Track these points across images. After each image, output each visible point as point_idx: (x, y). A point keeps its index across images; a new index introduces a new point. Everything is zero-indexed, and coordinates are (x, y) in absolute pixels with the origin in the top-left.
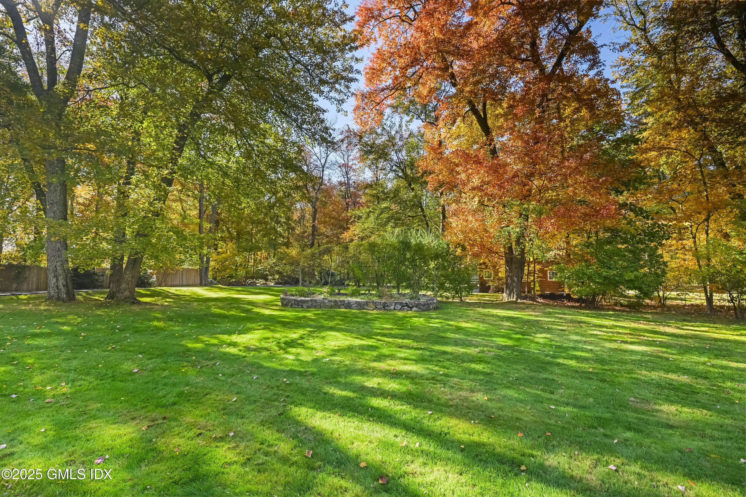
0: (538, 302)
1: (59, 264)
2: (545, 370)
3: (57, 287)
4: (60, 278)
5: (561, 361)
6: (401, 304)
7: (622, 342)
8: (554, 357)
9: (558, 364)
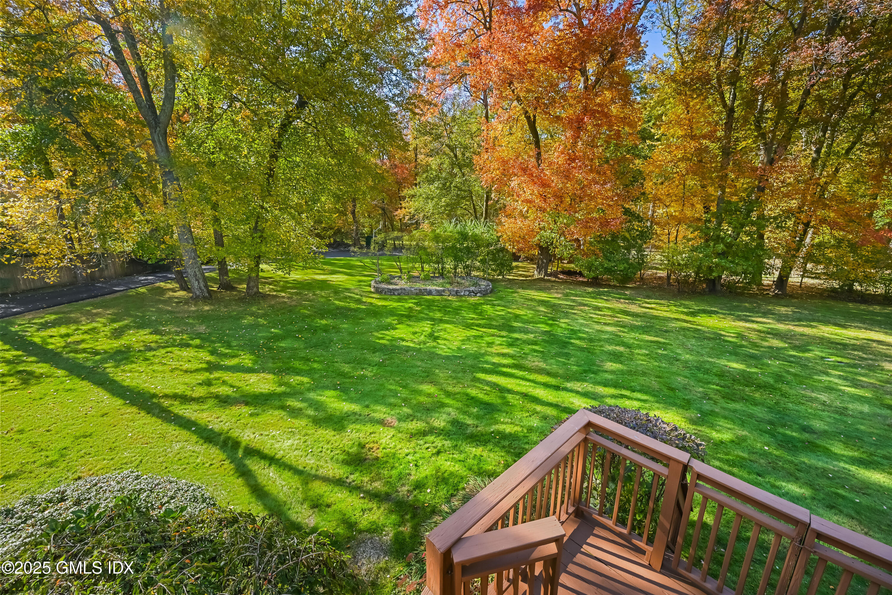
0: (559, 278)
1: (197, 270)
2: (566, 347)
3: (200, 288)
4: (201, 281)
5: (572, 341)
6: (469, 291)
7: (605, 324)
8: (570, 338)
9: (571, 343)
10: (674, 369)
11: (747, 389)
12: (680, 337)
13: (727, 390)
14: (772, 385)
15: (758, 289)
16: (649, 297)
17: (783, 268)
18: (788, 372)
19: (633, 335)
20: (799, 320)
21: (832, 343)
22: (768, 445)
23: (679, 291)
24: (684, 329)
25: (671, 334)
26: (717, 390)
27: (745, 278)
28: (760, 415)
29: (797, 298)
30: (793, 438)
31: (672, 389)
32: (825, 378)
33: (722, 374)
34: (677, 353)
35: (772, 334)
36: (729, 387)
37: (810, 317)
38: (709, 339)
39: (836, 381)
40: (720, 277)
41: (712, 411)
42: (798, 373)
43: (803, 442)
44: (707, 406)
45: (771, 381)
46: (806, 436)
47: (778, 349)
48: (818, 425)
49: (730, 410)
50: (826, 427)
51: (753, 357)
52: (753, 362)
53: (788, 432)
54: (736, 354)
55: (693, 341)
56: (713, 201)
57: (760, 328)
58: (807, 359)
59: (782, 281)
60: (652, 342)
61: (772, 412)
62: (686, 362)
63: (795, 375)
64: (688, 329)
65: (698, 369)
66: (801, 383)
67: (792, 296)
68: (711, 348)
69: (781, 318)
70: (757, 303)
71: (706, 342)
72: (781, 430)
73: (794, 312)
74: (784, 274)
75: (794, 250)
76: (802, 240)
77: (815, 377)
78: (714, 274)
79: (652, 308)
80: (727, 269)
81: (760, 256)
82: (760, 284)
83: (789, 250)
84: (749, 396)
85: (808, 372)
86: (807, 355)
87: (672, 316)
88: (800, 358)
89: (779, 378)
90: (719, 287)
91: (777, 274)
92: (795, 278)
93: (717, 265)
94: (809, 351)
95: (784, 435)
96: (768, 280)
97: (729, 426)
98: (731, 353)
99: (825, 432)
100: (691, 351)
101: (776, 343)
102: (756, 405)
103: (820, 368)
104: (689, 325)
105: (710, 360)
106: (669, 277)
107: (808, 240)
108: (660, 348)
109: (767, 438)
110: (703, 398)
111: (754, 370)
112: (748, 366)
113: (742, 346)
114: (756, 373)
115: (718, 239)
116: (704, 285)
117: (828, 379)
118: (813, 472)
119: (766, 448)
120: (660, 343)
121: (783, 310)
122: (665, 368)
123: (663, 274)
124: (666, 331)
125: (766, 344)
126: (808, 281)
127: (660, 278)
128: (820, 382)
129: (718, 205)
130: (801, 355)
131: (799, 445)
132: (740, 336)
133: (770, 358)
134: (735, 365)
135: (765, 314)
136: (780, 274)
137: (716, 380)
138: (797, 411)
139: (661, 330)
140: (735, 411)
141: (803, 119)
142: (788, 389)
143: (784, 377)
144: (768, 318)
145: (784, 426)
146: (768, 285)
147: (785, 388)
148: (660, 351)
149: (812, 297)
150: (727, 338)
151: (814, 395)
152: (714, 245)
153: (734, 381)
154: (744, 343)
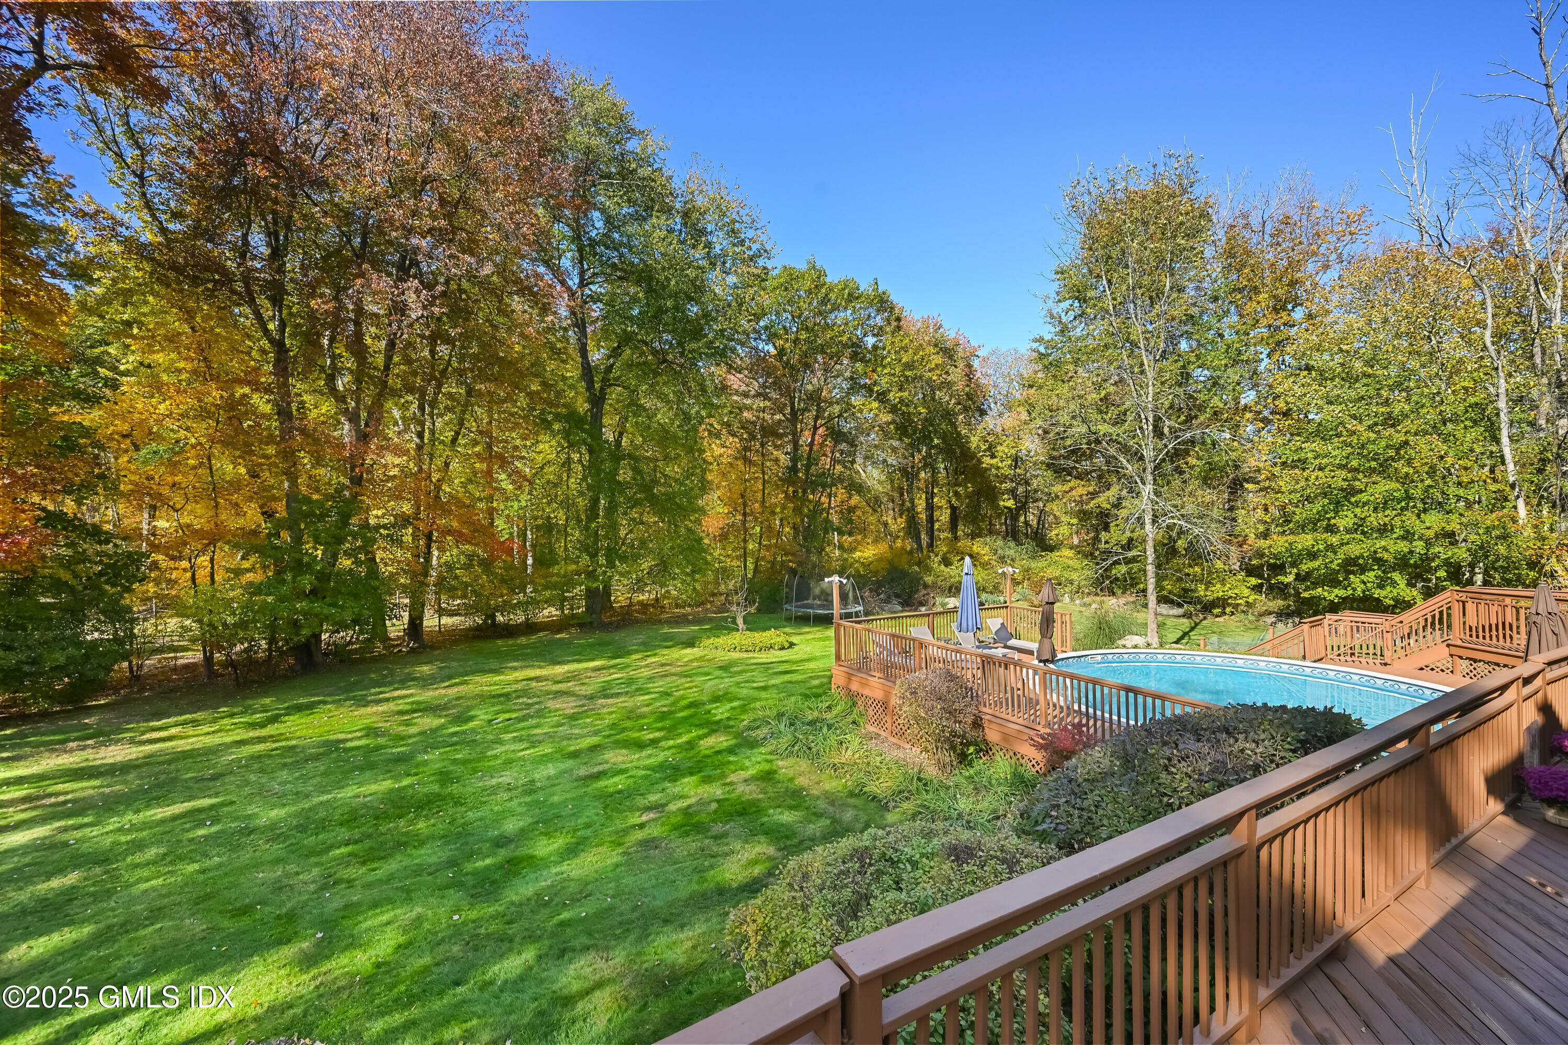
10: (246, 856)
11: (402, 822)
12: (253, 777)
13: (368, 844)
14: (438, 795)
15: (385, 648)
16: (158, 716)
17: (412, 607)
18: (455, 762)
19: (113, 823)
20: (450, 677)
21: (494, 697)
22: (457, 910)
23: (238, 684)
24: (257, 758)
25: (228, 779)
26: (350, 854)
27: (361, 632)
28: (433, 859)
29: (439, 648)
30: (487, 868)
31: (246, 910)
32: (499, 749)
33: (352, 818)
34: (249, 817)
35: (420, 711)
36: (370, 836)
37: (461, 670)
38: (316, 758)
39: (513, 747)
40: (317, 637)
41: (346, 907)
42: (468, 757)
43: (500, 867)
44: (334, 902)
45: (436, 788)
46: (503, 853)
47: (434, 731)
48: (511, 826)
49: (380, 882)
50: (521, 823)
51: (400, 759)
52: (402, 768)
53: (480, 864)
54: (371, 766)
55: (284, 775)
56: (279, 499)
57: (401, 707)
58: (473, 731)
59: (415, 627)
60: (174, 818)
61: (447, 843)
62: (273, 826)
63: (465, 762)
64: (268, 755)
65: (302, 829)
66: (475, 771)
67: (433, 647)
68: (325, 774)
69: (426, 682)
70: (387, 668)
71: (310, 765)
72: (469, 867)
73: (441, 668)
74: (415, 614)
75: (421, 574)
76: (428, 559)
77: (489, 753)
78: (304, 632)
79: (169, 739)
80: (327, 618)
81: (376, 589)
82: (386, 639)
83: (414, 575)
84: (408, 833)
85: (478, 749)
86: (471, 725)
87: (228, 739)
88: (464, 732)
89: (445, 777)
90: (319, 658)
91: (406, 615)
92: (430, 621)
93: (306, 614)
94: (471, 718)
95: (474, 873)
96: (396, 628)
97: (385, 918)
98: (361, 769)
99: (522, 830)
100: (280, 799)
101: (429, 722)
102: (422, 843)
103: (491, 737)
104: (270, 745)
105: (325, 797)
106: (208, 660)
107: (434, 562)
108: (201, 824)
109: (454, 896)
110: (324, 887)
111: (406, 782)
112: (397, 778)
113: (378, 748)
114: (411, 786)
115: (300, 567)
116: (292, 661)
117: (503, 748)
118: (526, 910)
119: (456, 917)
120: (200, 810)
121: (426, 669)
122: (220, 865)
123: (194, 656)
124: (214, 778)
125: (413, 730)
126: (446, 620)
127: (187, 667)
128: (496, 757)
129: (288, 506)
130: (464, 728)
131: (497, 876)
132: (371, 732)
133: (426, 752)
134: (374, 788)
135: (404, 682)
136: (410, 615)
137: (344, 833)
138: (481, 819)
139: (203, 779)
140: (390, 878)
141: (394, 382)
142: (461, 789)
143: (451, 772)
144: (408, 688)
145: (470, 857)
146: (399, 638)
147: (454, 789)
148: (201, 832)
149: (456, 642)
150: (349, 745)
151: (494, 782)
152: (294, 577)
153: (377, 818)
154: (381, 741)
